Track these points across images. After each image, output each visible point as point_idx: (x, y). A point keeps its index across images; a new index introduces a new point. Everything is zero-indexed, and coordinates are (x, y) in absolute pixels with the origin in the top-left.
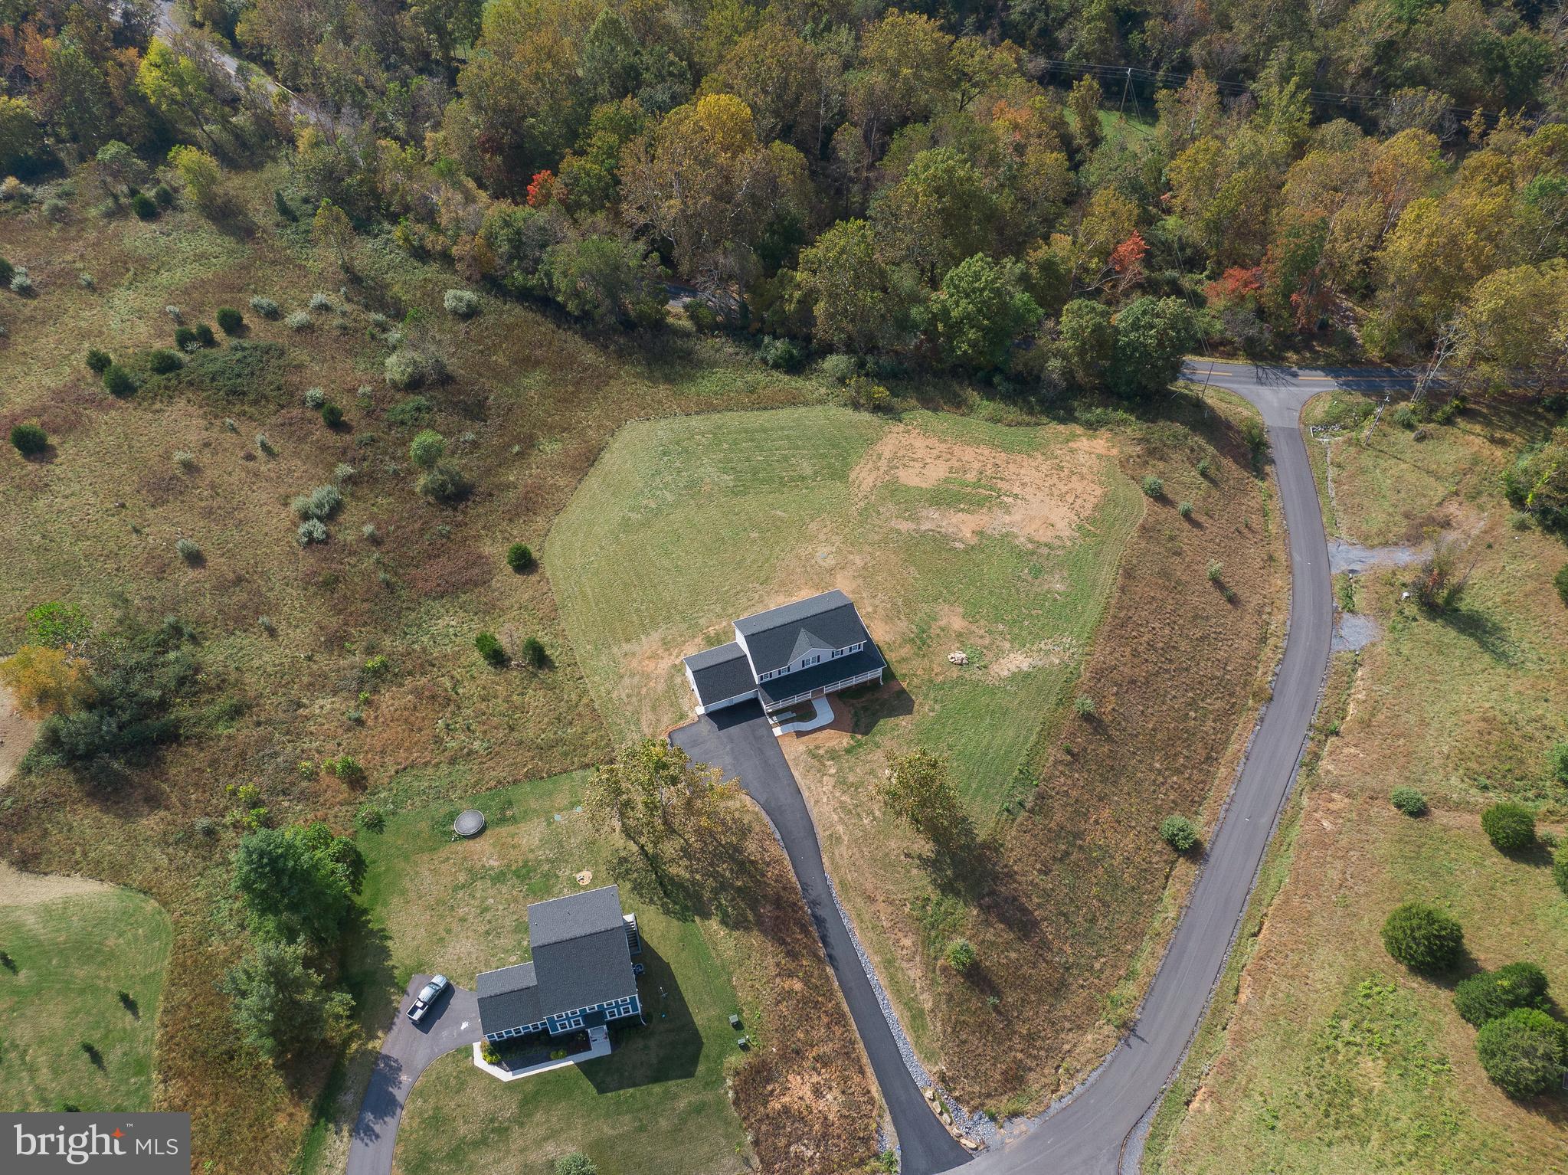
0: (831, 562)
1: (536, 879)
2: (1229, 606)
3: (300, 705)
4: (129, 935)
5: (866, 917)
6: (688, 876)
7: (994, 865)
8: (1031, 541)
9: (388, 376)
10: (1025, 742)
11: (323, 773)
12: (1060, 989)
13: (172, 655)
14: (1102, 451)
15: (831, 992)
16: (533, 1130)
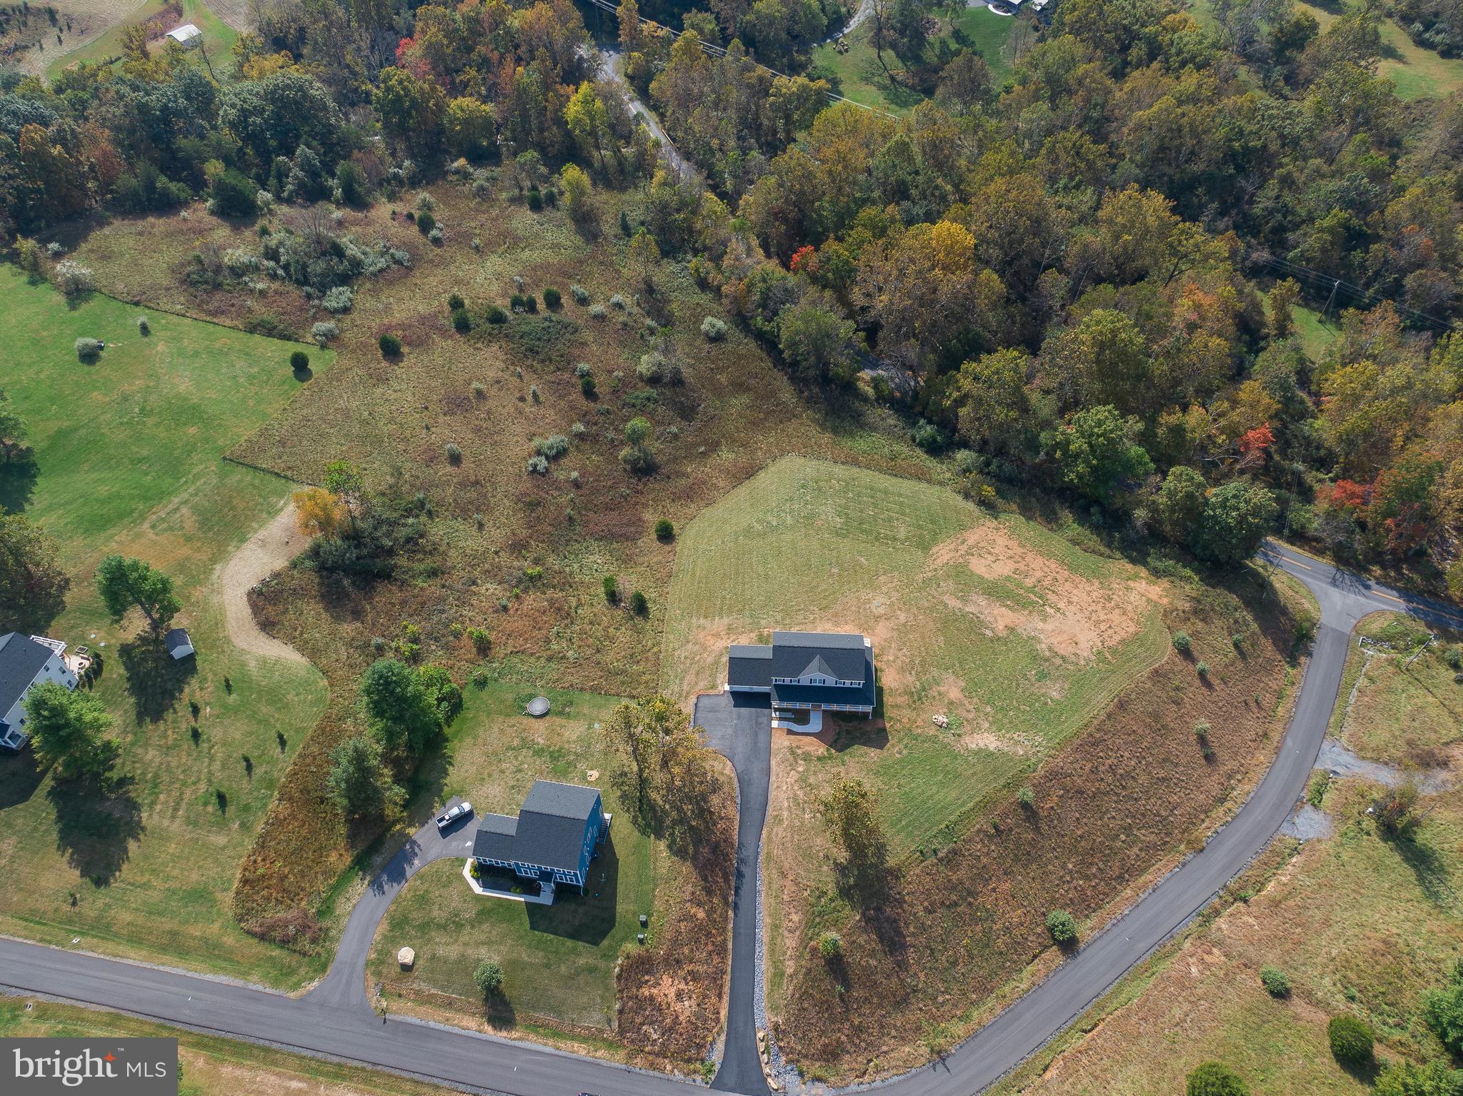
0: (881, 611)
1: (562, 763)
2: (1203, 762)
3: (474, 583)
4: (302, 697)
5: (775, 886)
6: (661, 803)
7: (891, 889)
8: (1050, 649)
9: (639, 368)
10: (963, 805)
11: (466, 635)
12: (901, 1003)
13: (410, 521)
14: (1154, 597)
15: (724, 929)
16: (479, 934)
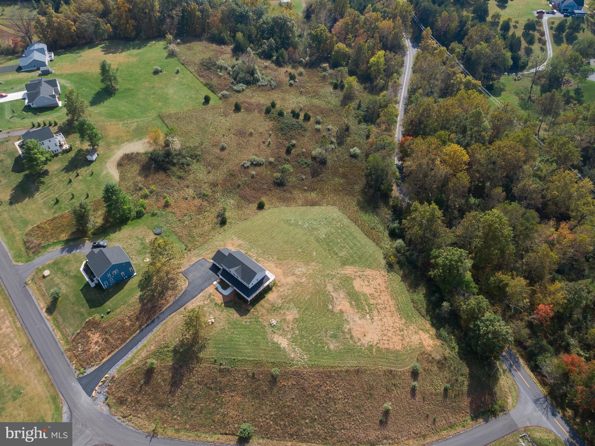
1: (144, 251)
2: (378, 422)
3: (188, 187)
5: (158, 333)
6: (154, 281)
7: (192, 364)
8: (349, 330)
9: (313, 152)
10: (248, 357)
12: (161, 406)
13: (190, 159)
14: (426, 344)
15: (131, 335)
16: (68, 281)
